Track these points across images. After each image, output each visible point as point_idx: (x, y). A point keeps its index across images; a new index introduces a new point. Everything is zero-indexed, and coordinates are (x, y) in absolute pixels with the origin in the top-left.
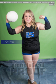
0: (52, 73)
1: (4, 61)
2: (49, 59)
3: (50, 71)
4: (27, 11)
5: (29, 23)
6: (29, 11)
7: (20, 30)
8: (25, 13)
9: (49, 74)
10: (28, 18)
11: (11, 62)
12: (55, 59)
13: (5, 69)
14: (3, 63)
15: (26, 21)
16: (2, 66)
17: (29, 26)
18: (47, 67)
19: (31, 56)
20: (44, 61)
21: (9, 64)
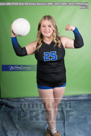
0: (86, 118)
1: (8, 99)
2: (81, 96)
3: (83, 115)
4: (45, 17)
5: (49, 38)
6: (49, 17)
7: (34, 49)
8: (42, 20)
9: (80, 119)
10: (48, 28)
11: (18, 100)
12: (90, 95)
13: (10, 111)
14: (6, 101)
15: (43, 33)
16: (4, 106)
17: (48, 42)
18: (77, 108)
19: (51, 90)
20: (72, 99)
21: (16, 103)
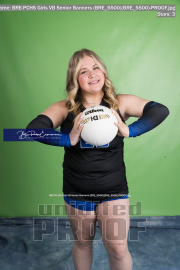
12: (167, 218)
